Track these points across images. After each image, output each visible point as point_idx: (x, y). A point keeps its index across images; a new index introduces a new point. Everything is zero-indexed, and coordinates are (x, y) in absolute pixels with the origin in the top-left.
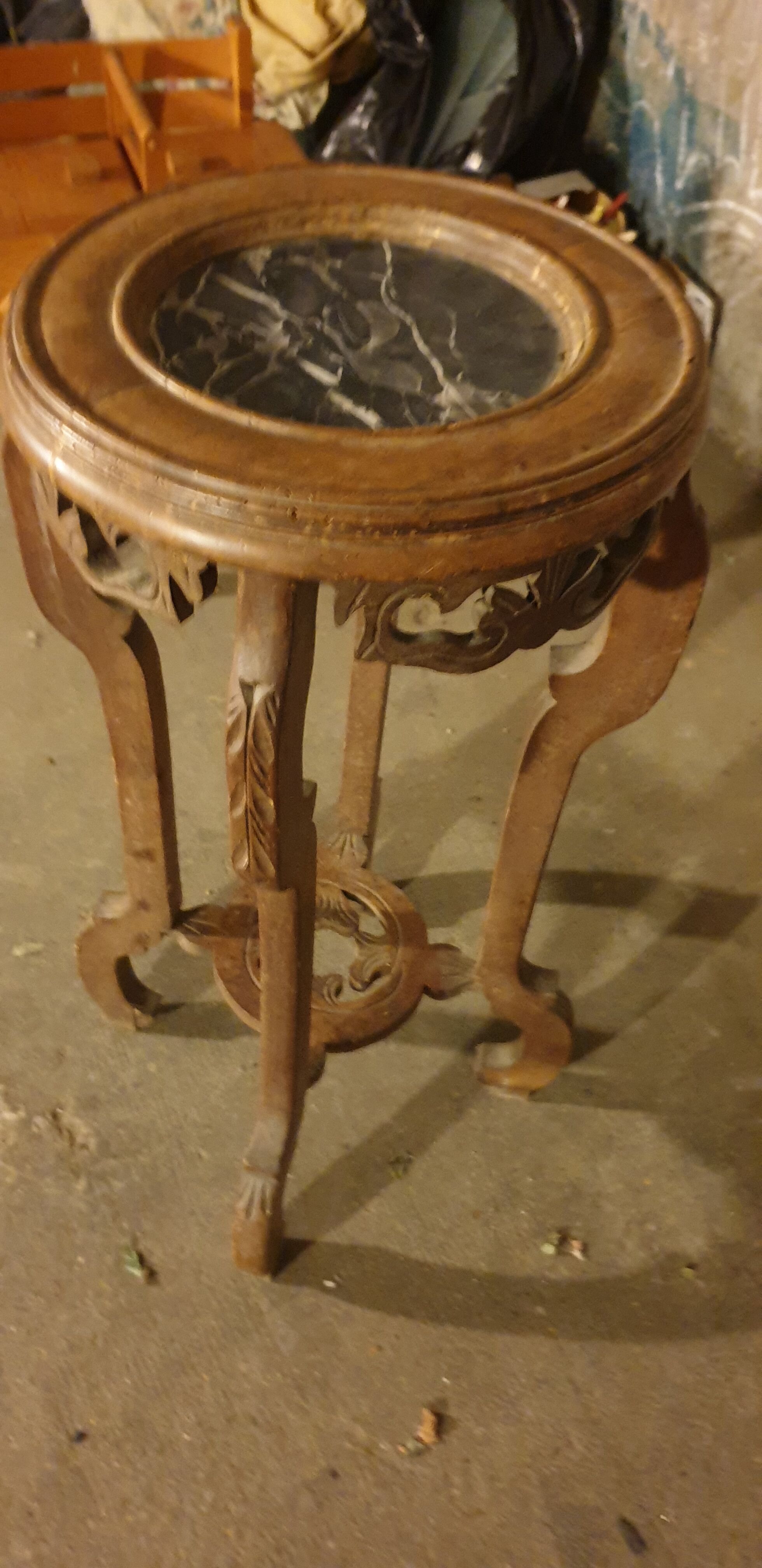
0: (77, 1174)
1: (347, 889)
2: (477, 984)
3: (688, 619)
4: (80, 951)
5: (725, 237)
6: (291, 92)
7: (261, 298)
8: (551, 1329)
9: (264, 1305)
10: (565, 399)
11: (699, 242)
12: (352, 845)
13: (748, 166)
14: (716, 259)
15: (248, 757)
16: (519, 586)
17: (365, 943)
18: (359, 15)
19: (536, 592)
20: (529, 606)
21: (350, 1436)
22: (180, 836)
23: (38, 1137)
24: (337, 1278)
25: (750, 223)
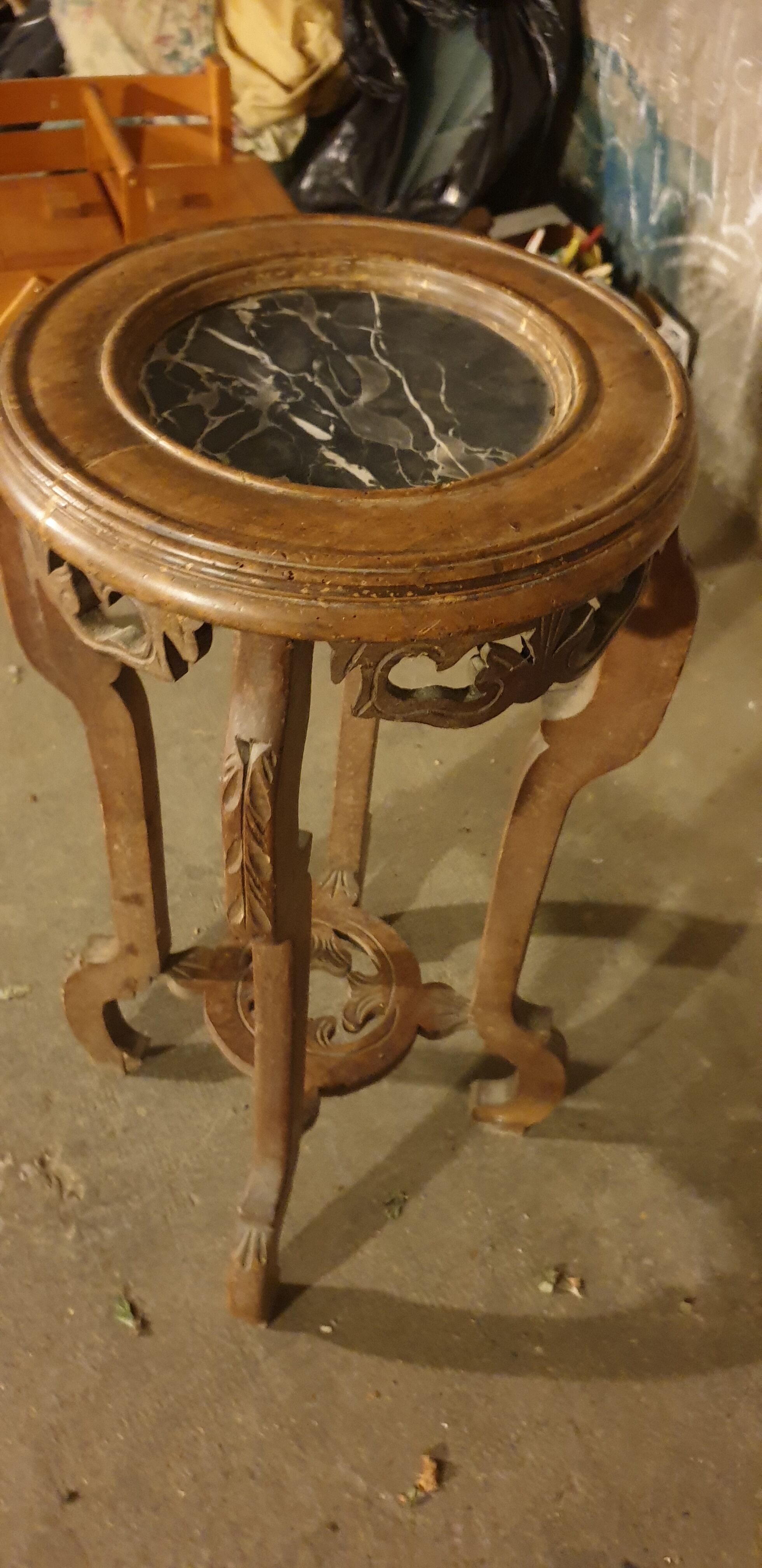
0: (65, 1220)
1: (339, 928)
2: (471, 1023)
3: (677, 666)
4: (66, 996)
5: (699, 271)
6: (268, 125)
7: (250, 350)
8: (550, 1369)
9: (259, 1351)
10: (554, 457)
11: (674, 275)
12: (343, 884)
13: (721, 203)
14: (690, 293)
15: (244, 814)
16: (514, 643)
17: (358, 984)
18: (335, 51)
19: (530, 647)
20: (525, 661)
21: (348, 1486)
22: (168, 872)
23: (26, 1185)
24: (333, 1323)
25: (723, 257)
